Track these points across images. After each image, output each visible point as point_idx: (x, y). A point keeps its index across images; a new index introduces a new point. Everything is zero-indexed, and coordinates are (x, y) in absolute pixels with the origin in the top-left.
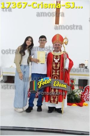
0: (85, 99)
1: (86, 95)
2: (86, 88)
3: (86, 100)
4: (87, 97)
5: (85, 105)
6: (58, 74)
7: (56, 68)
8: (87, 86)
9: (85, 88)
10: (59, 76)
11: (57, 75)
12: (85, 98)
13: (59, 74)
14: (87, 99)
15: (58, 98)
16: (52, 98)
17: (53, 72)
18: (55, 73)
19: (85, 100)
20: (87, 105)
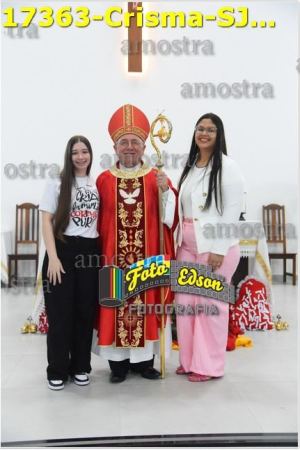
0: (241, 324)
1: (247, 310)
2: (244, 285)
3: (247, 327)
4: (250, 316)
5: (244, 346)
6: (138, 243)
7: (131, 222)
8: (247, 278)
9: (240, 285)
10: (142, 250)
11: (133, 246)
12: (243, 320)
13: (144, 244)
14: (249, 322)
15: (142, 327)
16: (122, 329)
17: (120, 240)
18: (128, 240)
19: (242, 326)
20: (249, 342)
